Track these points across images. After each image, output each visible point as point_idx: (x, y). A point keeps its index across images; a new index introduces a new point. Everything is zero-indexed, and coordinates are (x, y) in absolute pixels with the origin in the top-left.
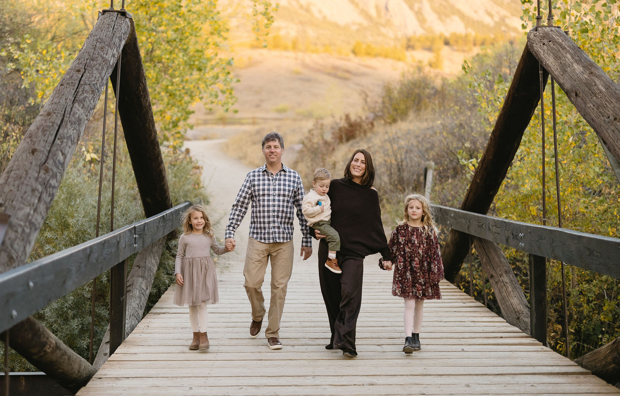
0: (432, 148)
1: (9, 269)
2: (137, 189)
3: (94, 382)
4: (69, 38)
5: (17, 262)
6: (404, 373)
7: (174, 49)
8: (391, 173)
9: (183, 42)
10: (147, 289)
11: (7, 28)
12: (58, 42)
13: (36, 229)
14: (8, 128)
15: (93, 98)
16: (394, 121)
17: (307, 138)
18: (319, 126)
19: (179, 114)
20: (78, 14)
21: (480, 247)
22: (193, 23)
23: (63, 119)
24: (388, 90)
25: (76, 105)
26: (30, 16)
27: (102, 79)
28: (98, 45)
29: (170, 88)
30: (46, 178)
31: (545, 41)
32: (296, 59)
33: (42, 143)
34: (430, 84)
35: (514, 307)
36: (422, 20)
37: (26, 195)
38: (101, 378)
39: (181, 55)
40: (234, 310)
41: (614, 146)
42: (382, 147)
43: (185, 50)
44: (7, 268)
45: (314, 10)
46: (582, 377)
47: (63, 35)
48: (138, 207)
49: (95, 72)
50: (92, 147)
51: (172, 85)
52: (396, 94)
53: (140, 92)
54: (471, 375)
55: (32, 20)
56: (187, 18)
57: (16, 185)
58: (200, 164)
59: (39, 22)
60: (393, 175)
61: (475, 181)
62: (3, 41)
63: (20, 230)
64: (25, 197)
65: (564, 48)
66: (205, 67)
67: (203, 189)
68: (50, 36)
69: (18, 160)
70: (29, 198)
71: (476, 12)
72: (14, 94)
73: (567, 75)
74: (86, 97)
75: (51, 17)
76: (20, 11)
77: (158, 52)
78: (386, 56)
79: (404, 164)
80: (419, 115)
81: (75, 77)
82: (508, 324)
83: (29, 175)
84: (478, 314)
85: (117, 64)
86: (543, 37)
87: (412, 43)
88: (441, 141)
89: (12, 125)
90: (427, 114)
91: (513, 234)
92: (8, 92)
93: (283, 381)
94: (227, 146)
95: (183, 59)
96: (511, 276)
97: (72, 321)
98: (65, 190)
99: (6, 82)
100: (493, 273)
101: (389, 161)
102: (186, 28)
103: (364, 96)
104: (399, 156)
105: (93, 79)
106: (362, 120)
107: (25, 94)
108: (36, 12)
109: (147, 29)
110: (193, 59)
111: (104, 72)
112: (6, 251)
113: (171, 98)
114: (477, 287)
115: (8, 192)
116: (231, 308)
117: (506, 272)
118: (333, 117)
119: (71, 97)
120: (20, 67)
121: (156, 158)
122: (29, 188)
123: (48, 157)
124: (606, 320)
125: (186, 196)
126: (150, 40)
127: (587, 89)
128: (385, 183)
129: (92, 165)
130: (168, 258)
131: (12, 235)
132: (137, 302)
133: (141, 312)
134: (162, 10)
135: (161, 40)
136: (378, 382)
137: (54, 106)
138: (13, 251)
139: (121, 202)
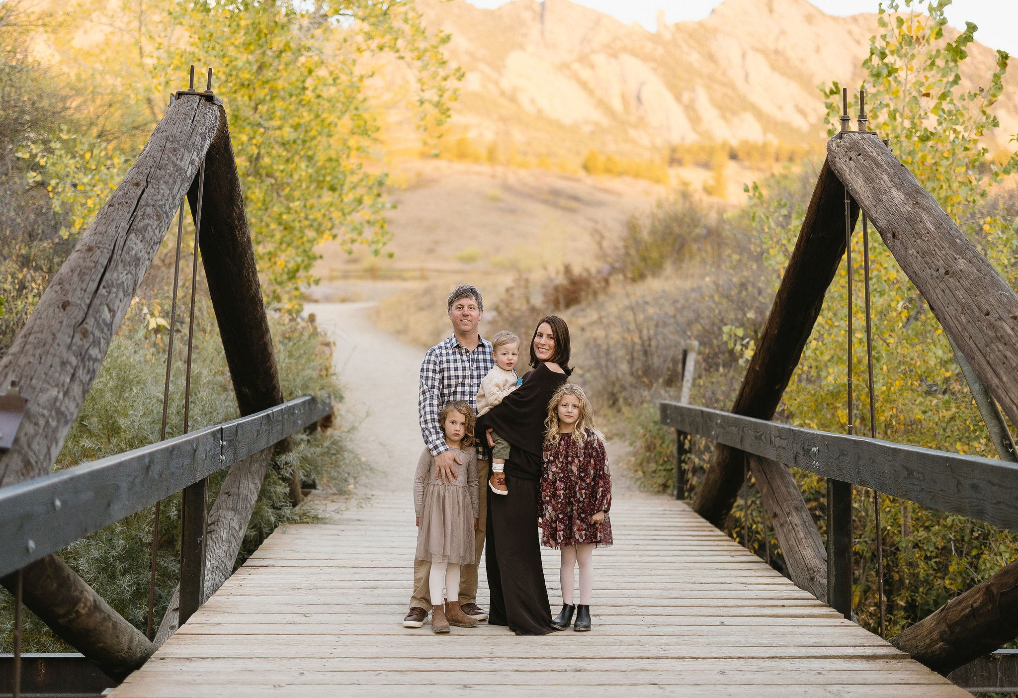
0: (697, 320)
1: (25, 480)
2: (229, 374)
3: (153, 665)
4: (126, 135)
5: (36, 471)
6: (629, 655)
7: (293, 156)
8: (633, 359)
9: (308, 144)
10: (240, 529)
11: (27, 117)
12: (109, 141)
13: (66, 422)
14: (25, 277)
15: (160, 227)
16: (642, 276)
17: (502, 300)
18: (523, 283)
19: (299, 259)
20: (140, 97)
21: (759, 471)
22: (324, 116)
23: (111, 258)
24: (632, 227)
25: (132, 236)
26: (64, 99)
27: (174, 198)
28: (168, 145)
29: (285, 217)
30: (83, 345)
31: (853, 154)
32: (493, 177)
33: (79, 293)
34: (699, 221)
35: (807, 561)
36: (694, 119)
37: (53, 369)
38: (164, 659)
39: (303, 165)
40: (375, 564)
41: (943, 313)
42: (619, 318)
43: (310, 158)
44: (22, 478)
45: (524, 99)
46: (894, 662)
47: (116, 130)
48: (229, 401)
49: (163, 187)
50: (160, 308)
51: (289, 213)
52: (645, 235)
53: (234, 219)
54: (729, 658)
55: (68, 105)
56: (315, 108)
57: (37, 355)
58: (331, 339)
59: (78, 108)
60: (636, 361)
61: (753, 369)
62: (21, 137)
63: (42, 422)
64: (50, 373)
65: (879, 166)
66: (342, 185)
67: (334, 377)
68: (95, 131)
69: (40, 318)
70: (57, 375)
71: (780, 108)
72: (36, 222)
73: (882, 206)
74: (148, 225)
75: (98, 102)
76: (49, 91)
77: (266, 160)
78: (637, 175)
79: (654, 343)
80: (680, 268)
81: (131, 194)
82: (796, 588)
83: (57, 341)
84: (752, 573)
85: (197, 176)
86: (850, 149)
87: (678, 155)
88: (711, 309)
89: (32, 271)
90: (693, 267)
91: (803, 449)
92: (27, 219)
93: (443, 664)
94: (378, 312)
95: (307, 172)
96: (804, 515)
97: (121, 578)
98: (114, 374)
99: (23, 204)
100: (777, 510)
101: (629, 338)
102: (313, 123)
103: (597, 237)
104: (645, 332)
105: (159, 197)
106: (590, 274)
107: (53, 223)
108: (74, 92)
109: (249, 124)
110: (323, 172)
111: (176, 188)
112: (19, 452)
113: (286, 233)
114: (758, 536)
115: (25, 365)
116: (372, 560)
117: (797, 509)
118: (545, 268)
119: (125, 225)
120: (46, 180)
121: (259, 325)
122: (57, 361)
123: (86, 314)
124: (953, 587)
125: (305, 387)
126: (254, 141)
127: (909, 228)
128: (624, 374)
129: (159, 336)
130: (275, 483)
131: (30, 429)
132: (225, 548)
133: (230, 565)
134: (275, 94)
135: (272, 140)
136: (588, 667)
137: (100, 238)
138: (30, 453)
139: (204, 394)
